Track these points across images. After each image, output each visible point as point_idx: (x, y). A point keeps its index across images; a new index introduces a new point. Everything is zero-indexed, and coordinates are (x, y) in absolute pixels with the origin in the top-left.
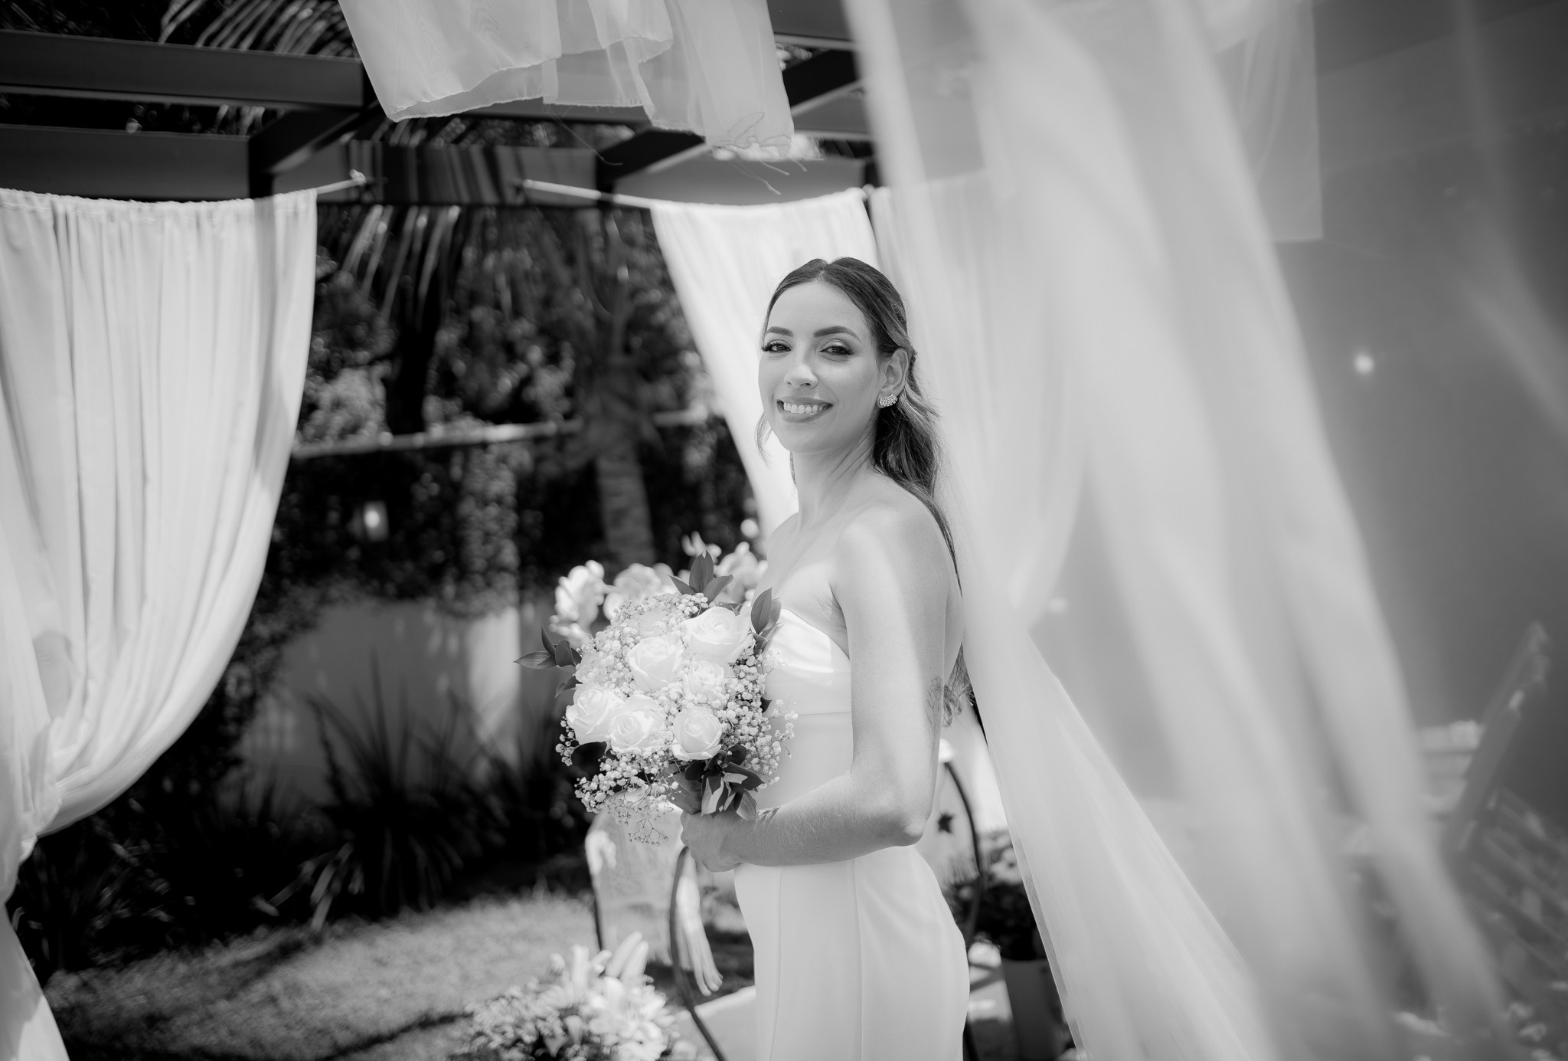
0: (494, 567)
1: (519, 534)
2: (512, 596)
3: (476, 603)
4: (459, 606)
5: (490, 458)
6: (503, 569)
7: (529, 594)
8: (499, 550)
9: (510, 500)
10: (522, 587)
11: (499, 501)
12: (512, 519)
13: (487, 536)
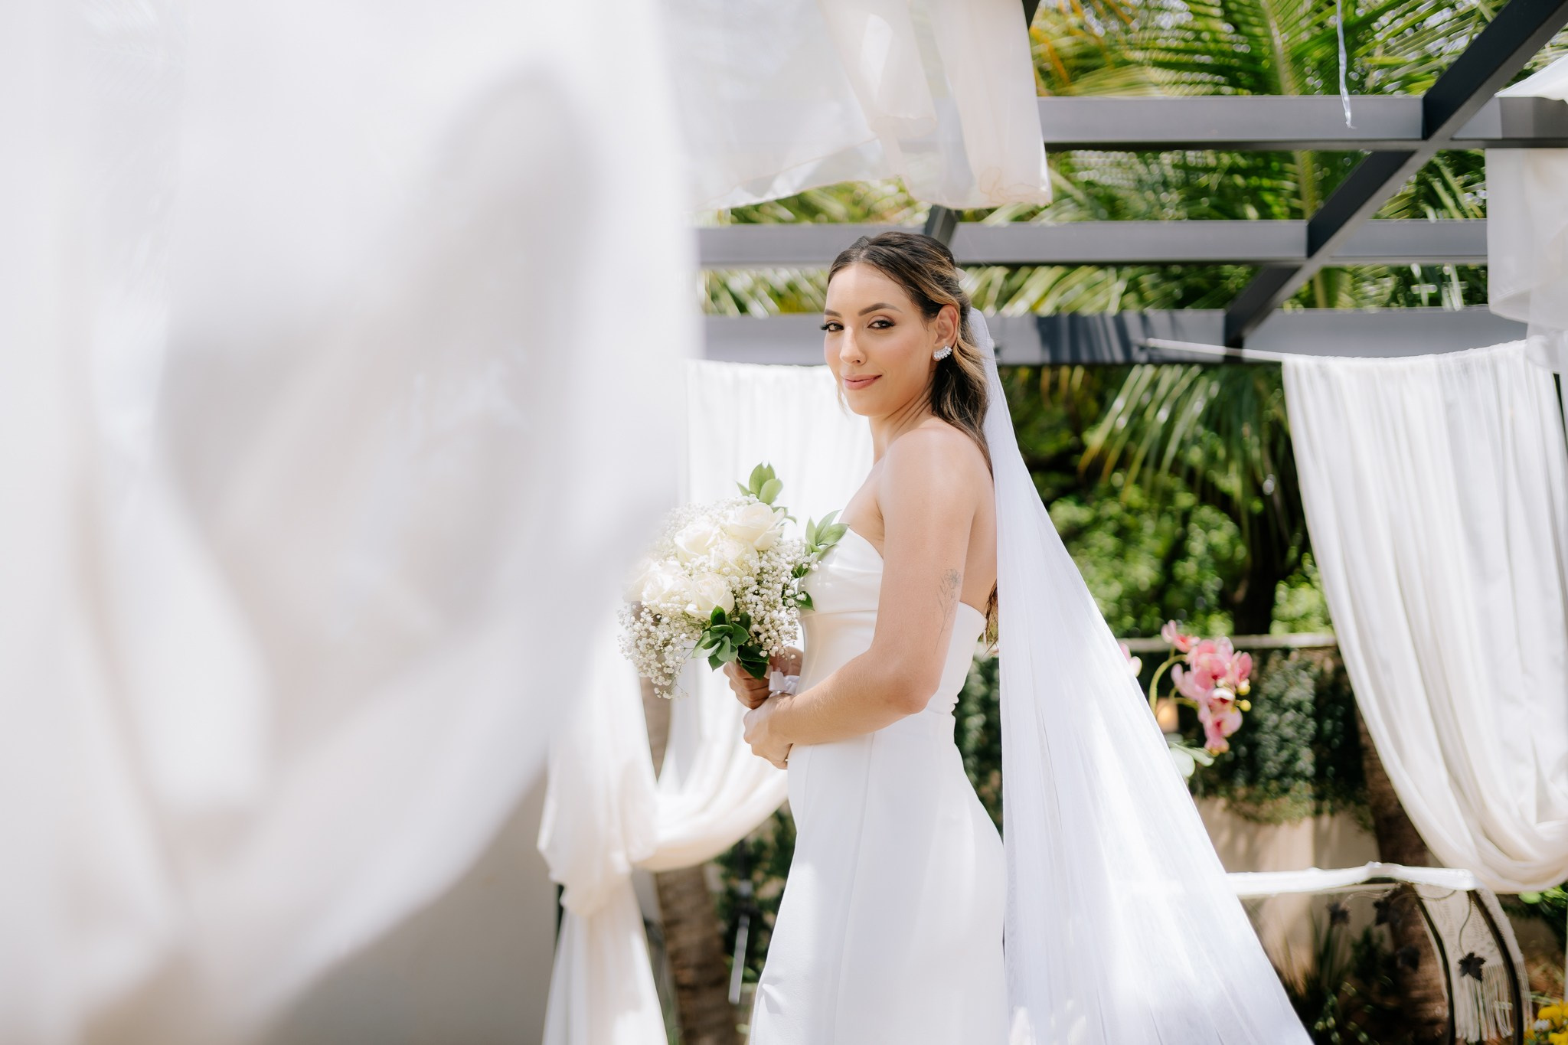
0: (1287, 772)
1: (1317, 742)
2: (1309, 806)
3: (1267, 808)
4: (1249, 808)
5: (1289, 664)
6: (1299, 776)
7: (1327, 805)
8: (1294, 758)
9: (1308, 707)
10: (1319, 797)
11: (1298, 707)
12: (1311, 726)
13: (1283, 742)
